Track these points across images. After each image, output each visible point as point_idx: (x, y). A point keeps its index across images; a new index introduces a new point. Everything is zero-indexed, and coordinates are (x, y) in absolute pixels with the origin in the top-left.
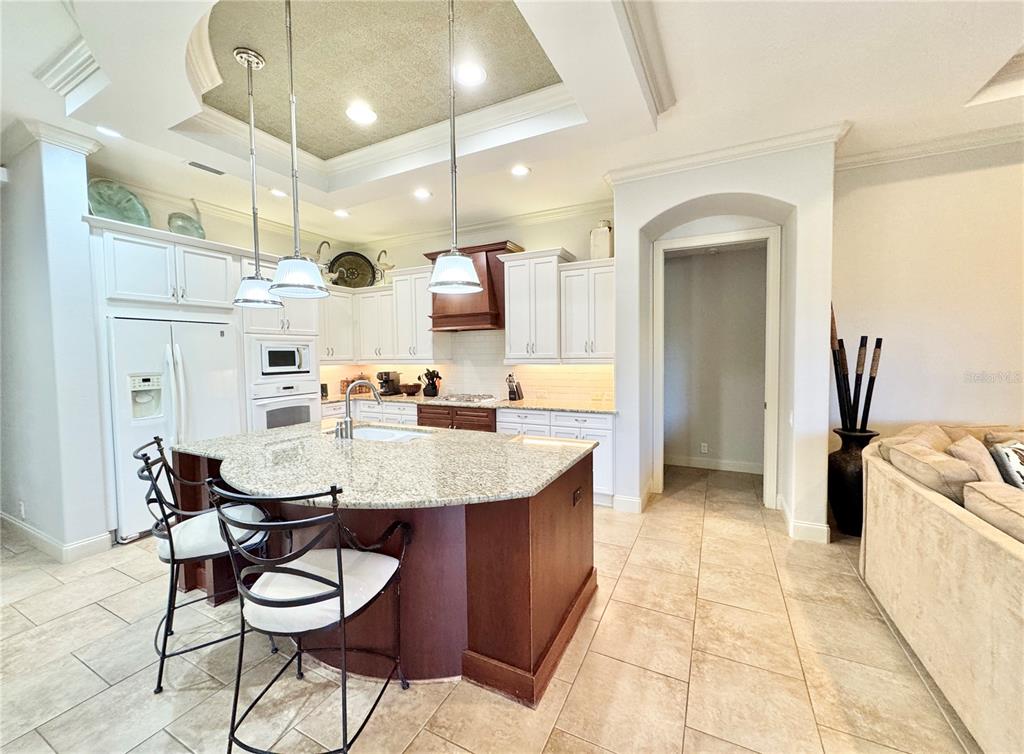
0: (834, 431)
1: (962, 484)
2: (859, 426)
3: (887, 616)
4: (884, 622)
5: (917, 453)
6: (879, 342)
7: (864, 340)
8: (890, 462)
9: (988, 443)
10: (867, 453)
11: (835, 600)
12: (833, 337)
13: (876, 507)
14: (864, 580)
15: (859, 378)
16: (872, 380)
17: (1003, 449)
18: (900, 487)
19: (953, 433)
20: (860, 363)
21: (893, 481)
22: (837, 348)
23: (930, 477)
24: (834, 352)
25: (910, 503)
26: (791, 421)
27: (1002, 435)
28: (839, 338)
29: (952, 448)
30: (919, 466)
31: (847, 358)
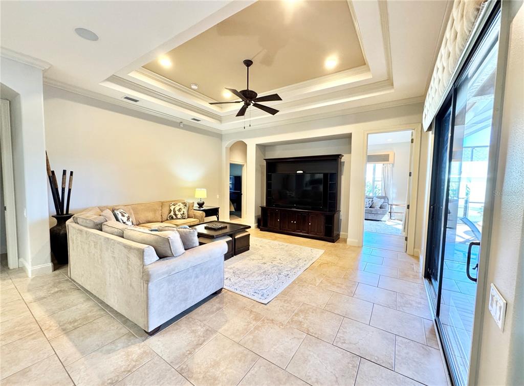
0: (53, 216)
1: (101, 224)
2: (65, 212)
3: (80, 285)
4: (79, 289)
5: (87, 217)
6: (72, 173)
7: (64, 172)
8: (78, 223)
9: (113, 211)
10: (68, 222)
11: (57, 292)
12: (48, 169)
13: (73, 243)
14: (70, 278)
15: (63, 189)
16: (70, 190)
17: (117, 212)
18: (81, 231)
19: (102, 209)
20: (64, 183)
21: (78, 230)
22: (51, 175)
23: (92, 224)
24: (49, 177)
25: (85, 235)
26: (25, 214)
27: (117, 208)
28: (52, 170)
29: (101, 214)
30: (88, 221)
31: (57, 180)
